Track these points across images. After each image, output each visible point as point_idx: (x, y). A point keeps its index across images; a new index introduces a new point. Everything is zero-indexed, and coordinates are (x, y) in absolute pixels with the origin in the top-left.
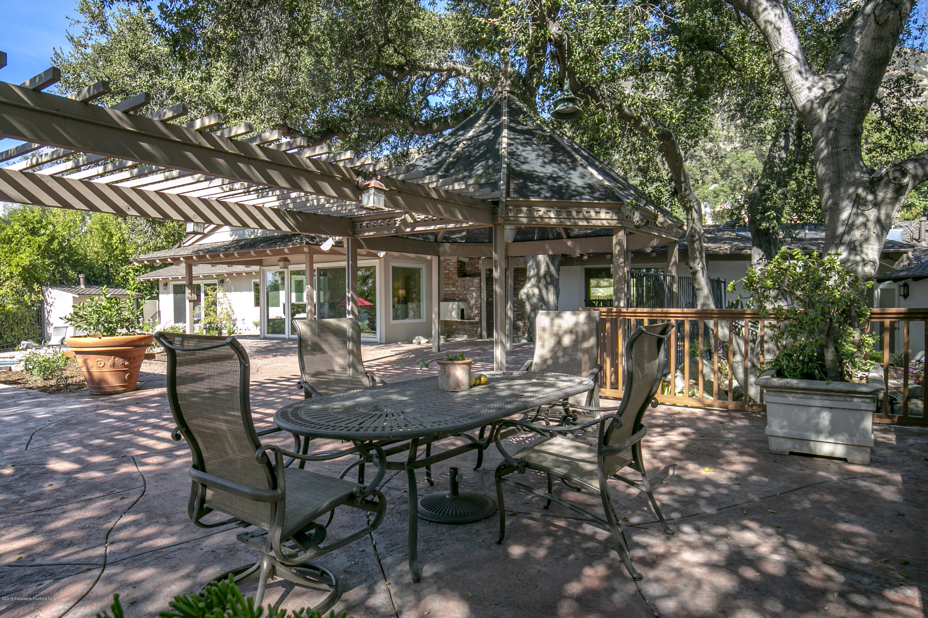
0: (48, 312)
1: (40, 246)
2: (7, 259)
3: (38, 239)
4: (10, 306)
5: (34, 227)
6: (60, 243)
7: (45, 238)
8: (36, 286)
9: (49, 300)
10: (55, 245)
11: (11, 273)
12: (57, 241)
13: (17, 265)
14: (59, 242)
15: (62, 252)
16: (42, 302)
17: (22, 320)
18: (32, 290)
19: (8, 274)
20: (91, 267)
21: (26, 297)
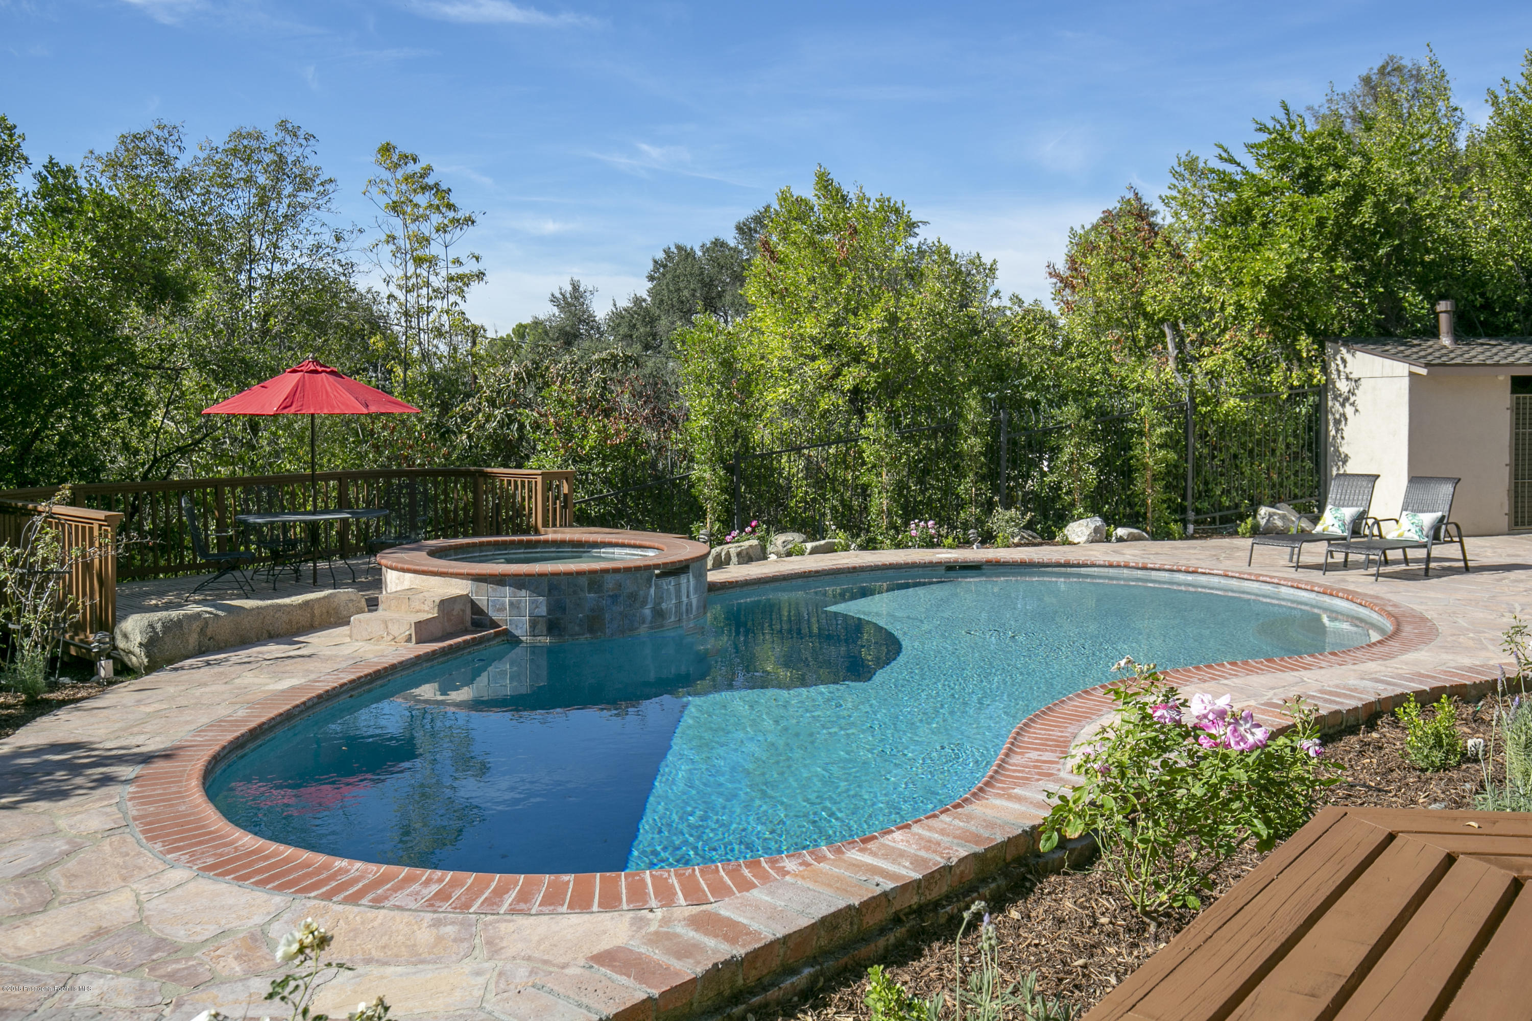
0: (1337, 422)
1: (1321, 223)
2: (1234, 267)
3: (1319, 201)
4: (1232, 402)
5: (1310, 168)
6: (1380, 207)
7: (1339, 195)
8: (1304, 343)
9: (1343, 386)
10: (1366, 214)
11: (1240, 307)
12: (1370, 200)
13: (1256, 282)
14: (1376, 205)
15: (1388, 235)
16: (1322, 391)
17: (1266, 443)
18: (1293, 356)
19: (1230, 310)
20: (1478, 283)
21: (1276, 377)
